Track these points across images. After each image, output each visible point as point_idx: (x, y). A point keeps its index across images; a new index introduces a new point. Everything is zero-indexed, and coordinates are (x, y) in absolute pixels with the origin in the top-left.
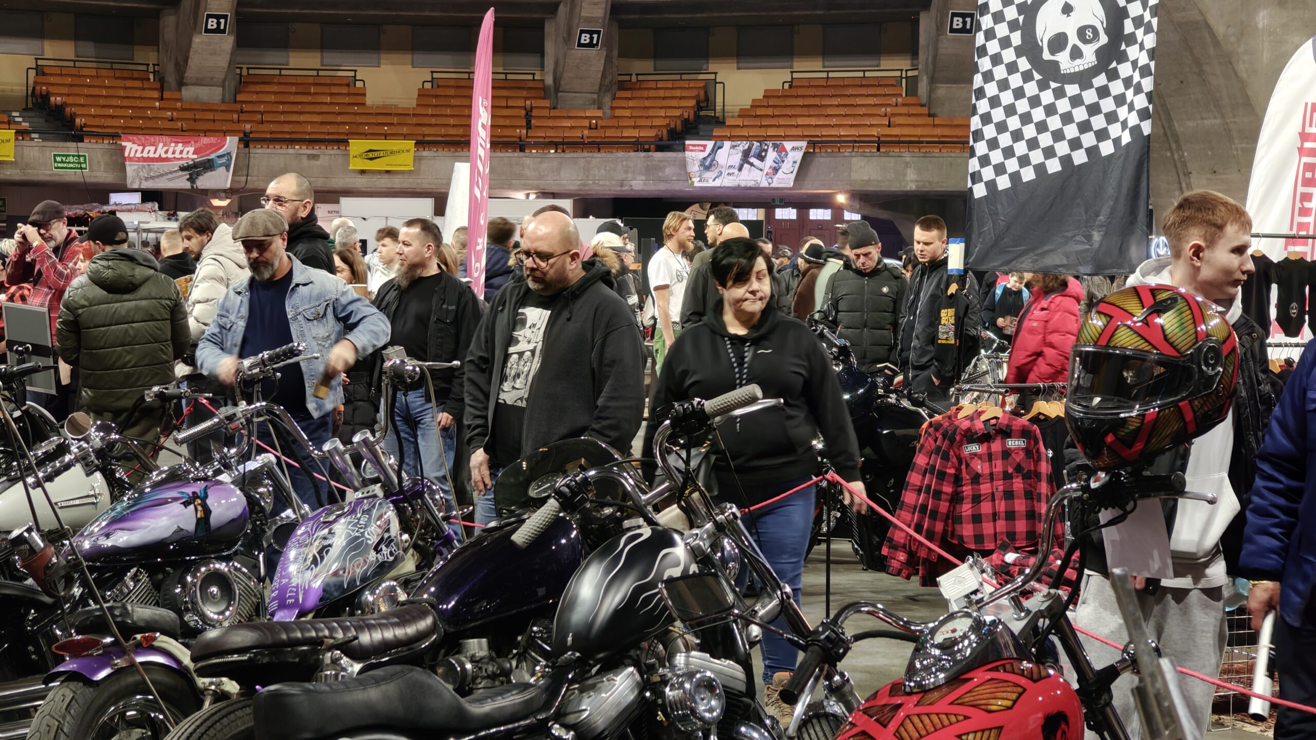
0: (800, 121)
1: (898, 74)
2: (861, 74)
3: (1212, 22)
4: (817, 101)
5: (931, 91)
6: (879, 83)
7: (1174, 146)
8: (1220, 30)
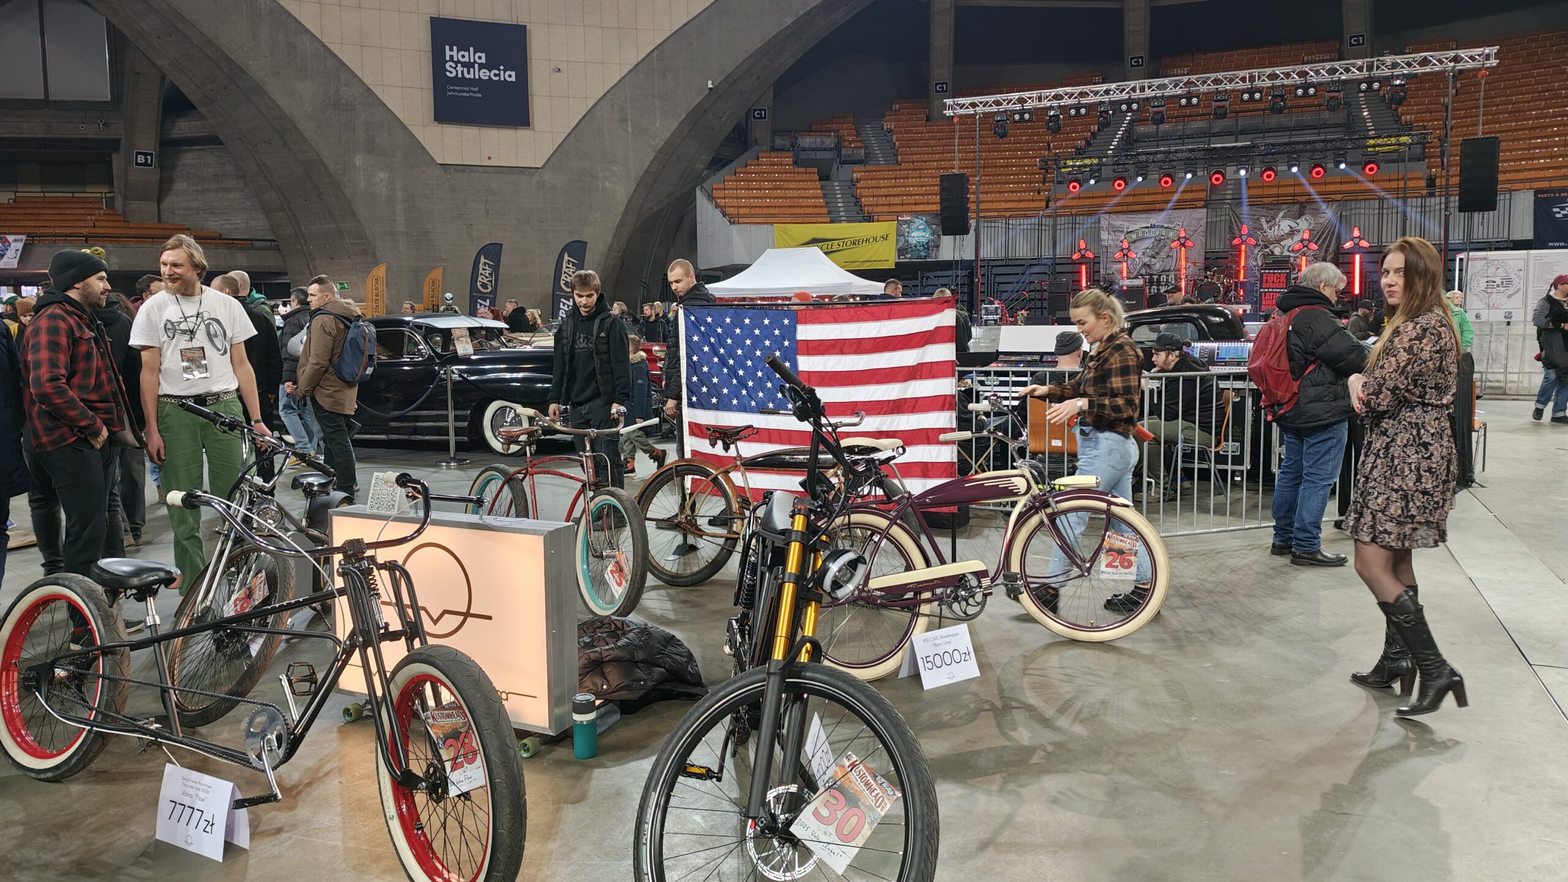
0: (22, 223)
1: (100, 195)
2: (71, 195)
3: (325, 160)
4: (36, 211)
5: (124, 207)
6: (83, 200)
7: (303, 242)
8: (331, 166)
